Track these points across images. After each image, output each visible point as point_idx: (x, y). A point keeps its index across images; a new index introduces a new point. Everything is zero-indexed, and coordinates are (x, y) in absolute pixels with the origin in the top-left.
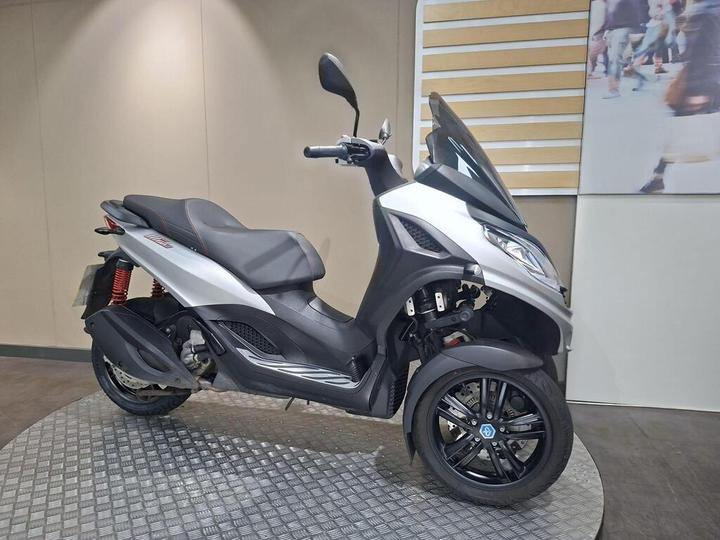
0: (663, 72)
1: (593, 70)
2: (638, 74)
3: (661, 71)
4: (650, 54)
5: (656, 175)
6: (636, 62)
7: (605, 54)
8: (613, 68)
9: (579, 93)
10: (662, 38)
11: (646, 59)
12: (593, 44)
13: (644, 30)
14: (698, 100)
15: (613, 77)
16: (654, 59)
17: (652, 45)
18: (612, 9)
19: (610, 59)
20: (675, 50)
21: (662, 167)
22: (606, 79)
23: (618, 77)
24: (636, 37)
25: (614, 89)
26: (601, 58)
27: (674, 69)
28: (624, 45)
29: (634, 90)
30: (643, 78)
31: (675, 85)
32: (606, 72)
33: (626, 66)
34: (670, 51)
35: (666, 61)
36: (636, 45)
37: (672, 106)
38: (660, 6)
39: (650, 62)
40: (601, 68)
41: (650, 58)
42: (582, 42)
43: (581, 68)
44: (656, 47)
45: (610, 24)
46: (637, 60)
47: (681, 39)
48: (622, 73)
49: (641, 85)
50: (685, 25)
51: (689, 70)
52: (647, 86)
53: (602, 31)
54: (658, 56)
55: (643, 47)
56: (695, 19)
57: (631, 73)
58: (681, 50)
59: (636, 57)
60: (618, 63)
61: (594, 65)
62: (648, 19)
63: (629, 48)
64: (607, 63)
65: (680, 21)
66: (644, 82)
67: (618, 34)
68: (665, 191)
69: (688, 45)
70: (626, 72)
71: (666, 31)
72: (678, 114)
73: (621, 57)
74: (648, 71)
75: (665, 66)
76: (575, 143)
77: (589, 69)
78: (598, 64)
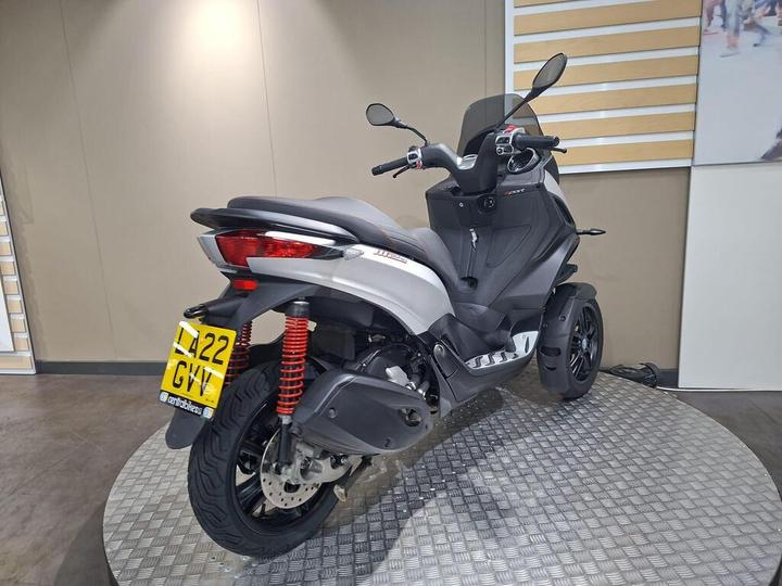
1: (709, 24)
2: (760, 27)
4: (772, 4)
5: (778, 140)
6: (758, 13)
8: (732, 21)
9: (693, 51)
11: (768, 10)
15: (732, 32)
16: (777, 9)
19: (728, 10)
22: (724, 34)
23: (737, 31)
25: (733, 45)
26: (718, 10)
29: (755, 45)
30: (765, 31)
32: (723, 26)
33: (746, 18)
39: (772, 13)
40: (718, 21)
41: (773, 8)
43: (695, 22)
46: (759, 10)
48: (742, 27)
49: (763, 38)
52: (770, 40)
54: (780, 7)
57: (752, 26)
59: (756, 8)
60: (738, 15)
61: (710, 18)
64: (724, 15)
66: (766, 36)
70: (746, 25)
73: (741, 8)
74: (771, 22)
76: (690, 108)
77: (705, 22)
78: (715, 18)
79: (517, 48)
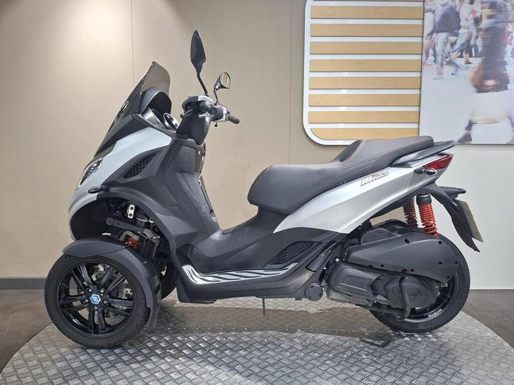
0: (469, 63)
1: (427, 59)
2: (455, 64)
3: (468, 63)
4: (461, 51)
5: (466, 132)
6: (453, 55)
7: (434, 48)
8: (439, 58)
9: (418, 75)
10: (468, 41)
11: (459, 54)
12: (426, 41)
13: (457, 35)
14: (490, 83)
15: (439, 65)
16: (464, 54)
17: (462, 45)
18: (438, 19)
19: (437, 52)
20: (476, 50)
21: (470, 125)
22: (435, 66)
23: (442, 65)
24: (453, 39)
25: (440, 73)
26: (431, 51)
27: (476, 62)
28: (445, 43)
29: (452, 74)
31: (477, 73)
32: (435, 61)
33: (447, 58)
34: (473, 49)
35: (471, 56)
36: (453, 44)
37: (475, 86)
38: (467, 20)
39: (461, 56)
40: (431, 58)
41: (462, 53)
42: (419, 40)
43: (418, 57)
44: (465, 46)
45: (436, 30)
46: (454, 54)
47: (479, 42)
48: (445, 63)
49: (456, 71)
50: (481, 33)
51: (485, 63)
52: (460, 72)
53: (431, 33)
54: (466, 52)
55: (457, 46)
56: (488, 30)
57: (450, 63)
58: (480, 50)
59: (453, 52)
60: (442, 56)
61: (427, 56)
62: (459, 27)
63: (449, 45)
64: (435, 55)
65: (479, 30)
66: (458, 69)
67: (442, 37)
68: (472, 142)
69: (484, 47)
70: (447, 62)
71: (471, 36)
72: (479, 92)
73: (444, 51)
74: (461, 62)
75: (471, 60)
76: (416, 109)
77: (424, 58)
78: (430, 56)
79: (312, 62)
